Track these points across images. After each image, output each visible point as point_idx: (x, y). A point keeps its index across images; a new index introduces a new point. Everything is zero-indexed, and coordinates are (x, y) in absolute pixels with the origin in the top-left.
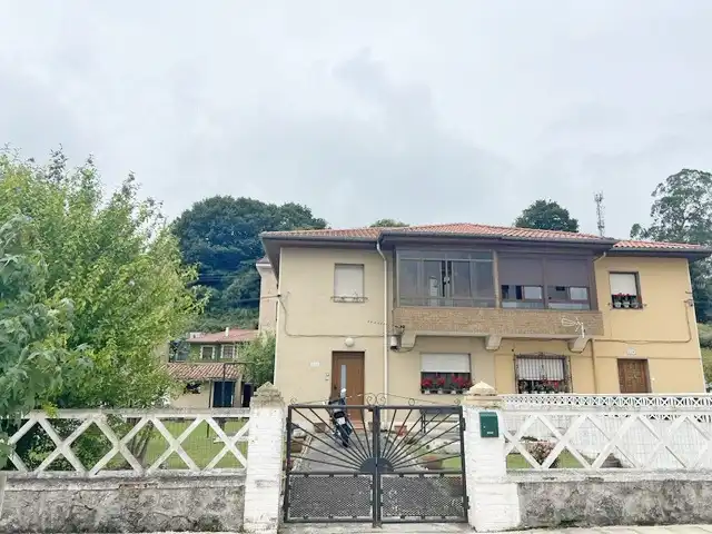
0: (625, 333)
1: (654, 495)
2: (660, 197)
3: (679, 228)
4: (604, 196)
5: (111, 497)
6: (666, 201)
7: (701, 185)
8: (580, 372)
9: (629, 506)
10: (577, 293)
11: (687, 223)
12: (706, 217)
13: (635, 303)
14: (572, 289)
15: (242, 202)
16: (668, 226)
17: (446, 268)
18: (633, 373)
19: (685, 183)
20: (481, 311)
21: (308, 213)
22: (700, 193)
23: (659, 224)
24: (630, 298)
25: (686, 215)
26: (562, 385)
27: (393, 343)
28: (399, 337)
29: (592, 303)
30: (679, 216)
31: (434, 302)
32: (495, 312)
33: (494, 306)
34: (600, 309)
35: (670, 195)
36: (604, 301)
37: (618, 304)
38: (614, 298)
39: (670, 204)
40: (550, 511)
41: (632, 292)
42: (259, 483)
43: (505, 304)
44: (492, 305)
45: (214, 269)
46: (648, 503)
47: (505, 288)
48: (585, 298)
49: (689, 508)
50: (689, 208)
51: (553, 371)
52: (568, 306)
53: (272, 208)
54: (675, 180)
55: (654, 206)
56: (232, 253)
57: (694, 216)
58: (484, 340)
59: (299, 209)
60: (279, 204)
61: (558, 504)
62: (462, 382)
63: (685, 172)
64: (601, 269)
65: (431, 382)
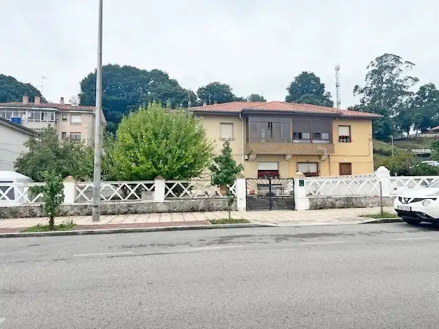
0: (343, 152)
1: (344, 201)
2: (371, 69)
3: (379, 88)
4: (340, 67)
5: (202, 203)
6: (374, 71)
7: (394, 63)
8: (324, 168)
9: (337, 203)
10: (325, 136)
11: (384, 85)
12: (395, 82)
13: (348, 140)
14: (323, 134)
15: (126, 68)
16: (374, 87)
17: (270, 125)
18: (345, 169)
19: (385, 62)
20: (284, 144)
21: (166, 76)
22: (393, 68)
23: (369, 86)
24: (347, 137)
25: (384, 80)
26: (316, 174)
27: (246, 158)
28: (248, 155)
29: (330, 139)
30: (380, 81)
31: (263, 141)
32: (290, 144)
33: (290, 142)
34: (334, 142)
35: (377, 68)
36: (335, 138)
37: (341, 140)
38: (340, 137)
39: (377, 73)
40: (317, 205)
41: (347, 134)
42: (241, 199)
43: (295, 141)
44: (289, 142)
45: (111, 111)
46: (343, 203)
47: (294, 133)
48: (328, 138)
49: (353, 204)
50: (386, 76)
51: (313, 169)
52: (321, 142)
53: (144, 72)
54: (379, 59)
55: (367, 75)
56: (122, 101)
57: (388, 81)
58: (284, 156)
59: (161, 73)
60: (149, 70)
61: (319, 203)
62: (275, 174)
63: (386, 55)
64: (335, 124)
65: (262, 174)
